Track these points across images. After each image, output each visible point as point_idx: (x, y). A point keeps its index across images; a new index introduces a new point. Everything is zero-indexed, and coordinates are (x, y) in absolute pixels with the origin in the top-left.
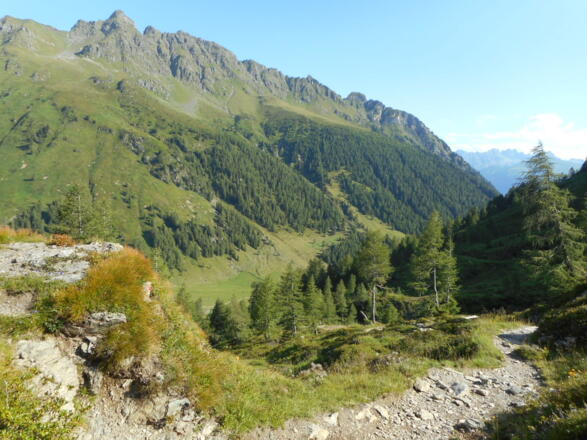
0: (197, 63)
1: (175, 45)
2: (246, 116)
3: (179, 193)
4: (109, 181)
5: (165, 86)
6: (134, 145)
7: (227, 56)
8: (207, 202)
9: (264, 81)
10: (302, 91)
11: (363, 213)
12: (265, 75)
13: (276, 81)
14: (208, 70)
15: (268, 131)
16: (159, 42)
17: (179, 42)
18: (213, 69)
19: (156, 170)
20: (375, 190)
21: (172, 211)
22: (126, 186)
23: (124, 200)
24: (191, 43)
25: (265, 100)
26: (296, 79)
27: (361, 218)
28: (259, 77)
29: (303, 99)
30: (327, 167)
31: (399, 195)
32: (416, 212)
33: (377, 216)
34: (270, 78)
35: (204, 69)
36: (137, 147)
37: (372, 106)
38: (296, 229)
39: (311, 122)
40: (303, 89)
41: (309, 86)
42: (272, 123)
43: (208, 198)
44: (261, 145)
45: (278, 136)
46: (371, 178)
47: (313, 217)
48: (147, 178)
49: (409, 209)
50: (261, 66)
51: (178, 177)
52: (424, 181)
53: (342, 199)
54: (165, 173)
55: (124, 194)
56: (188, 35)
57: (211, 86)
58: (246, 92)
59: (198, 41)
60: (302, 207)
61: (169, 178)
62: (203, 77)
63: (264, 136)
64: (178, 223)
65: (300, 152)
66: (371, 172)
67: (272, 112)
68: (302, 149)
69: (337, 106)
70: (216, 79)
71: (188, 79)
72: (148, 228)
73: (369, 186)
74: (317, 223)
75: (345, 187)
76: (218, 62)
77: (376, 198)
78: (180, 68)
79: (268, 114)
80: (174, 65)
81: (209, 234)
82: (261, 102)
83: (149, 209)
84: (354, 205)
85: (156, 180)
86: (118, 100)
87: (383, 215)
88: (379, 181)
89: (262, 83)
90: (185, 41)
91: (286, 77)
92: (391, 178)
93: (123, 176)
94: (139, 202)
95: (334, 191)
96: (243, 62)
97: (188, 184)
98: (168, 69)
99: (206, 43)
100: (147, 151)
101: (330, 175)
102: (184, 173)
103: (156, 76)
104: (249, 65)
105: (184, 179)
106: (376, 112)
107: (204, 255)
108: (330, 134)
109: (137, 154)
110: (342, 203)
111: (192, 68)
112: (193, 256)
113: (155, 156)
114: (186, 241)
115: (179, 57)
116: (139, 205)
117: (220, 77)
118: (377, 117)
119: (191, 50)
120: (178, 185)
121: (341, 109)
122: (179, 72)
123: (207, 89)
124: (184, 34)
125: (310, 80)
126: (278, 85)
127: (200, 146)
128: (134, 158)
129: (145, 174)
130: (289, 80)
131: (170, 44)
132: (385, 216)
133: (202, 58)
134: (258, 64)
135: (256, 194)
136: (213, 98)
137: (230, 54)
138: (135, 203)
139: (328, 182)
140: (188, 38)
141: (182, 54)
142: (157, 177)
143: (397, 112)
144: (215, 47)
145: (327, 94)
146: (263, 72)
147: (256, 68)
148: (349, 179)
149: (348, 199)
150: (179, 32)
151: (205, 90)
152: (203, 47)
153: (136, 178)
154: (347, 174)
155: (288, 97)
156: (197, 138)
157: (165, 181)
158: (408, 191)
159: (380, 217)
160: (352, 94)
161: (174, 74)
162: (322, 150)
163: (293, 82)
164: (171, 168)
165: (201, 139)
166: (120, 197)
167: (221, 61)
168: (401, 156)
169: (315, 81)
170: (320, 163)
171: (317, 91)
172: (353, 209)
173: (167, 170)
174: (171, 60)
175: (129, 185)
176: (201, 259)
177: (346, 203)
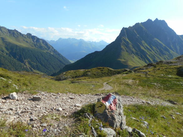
9: (1, 31)
13: (5, 31)
15: (7, 49)
20: (37, 64)
25: (4, 39)
26: (11, 30)
27: (34, 71)
29: (14, 36)
30: (25, 59)
31: (42, 64)
32: (45, 68)
33: (38, 70)
37: (34, 37)
40: (13, 33)
41: (16, 33)
42: (8, 47)
44: (7, 54)
46: (36, 61)
49: (44, 68)
52: (47, 61)
53: (29, 67)
65: (17, 55)
66: (36, 59)
69: (24, 39)
73: (35, 63)
75: (30, 63)
77: (37, 66)
79: (6, 44)
84: (33, 68)
91: (8, 29)
92: (40, 60)
95: (27, 64)
106: (35, 39)
108: (24, 50)
118: (35, 41)
121: (25, 40)
125: (15, 30)
143: (40, 39)
145: (21, 35)
148: (31, 61)
154: (30, 60)
155: (9, 36)
158: (43, 63)
160: (28, 34)
168: (42, 55)
169: (17, 31)
170: (23, 58)
171: (18, 34)
172: (32, 69)
177: (31, 67)
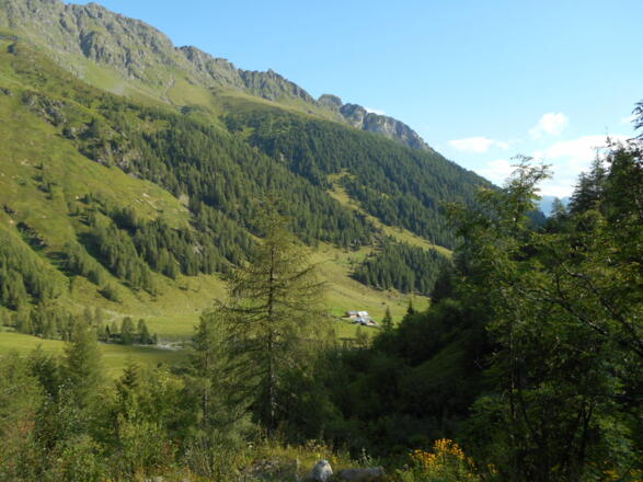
0: (119, 43)
1: (85, 19)
2: (196, 108)
3: (130, 182)
4: (11, 160)
5: (76, 66)
6: (48, 111)
7: (160, 38)
8: (172, 199)
9: (211, 73)
10: (262, 87)
11: (389, 224)
12: (210, 65)
13: (227, 74)
14: (135, 52)
15: (231, 125)
16: (61, 15)
17: (90, 16)
18: (141, 52)
19: (90, 147)
20: (394, 195)
21: (124, 204)
22: (40, 168)
23: (39, 187)
24: (108, 19)
25: (219, 92)
26: (253, 74)
27: (388, 231)
28: (203, 67)
29: (264, 96)
30: (323, 168)
31: (428, 202)
33: (407, 228)
34: (218, 70)
35: (128, 52)
36: (54, 115)
37: (350, 110)
38: (307, 242)
39: (290, 115)
40: (263, 85)
41: (271, 82)
42: (235, 116)
43: (175, 194)
45: (247, 132)
46: (385, 182)
47: (325, 227)
48: (74, 159)
50: (205, 55)
51: (126, 158)
52: (451, 187)
53: (355, 207)
54: (105, 152)
55: (39, 179)
56: (103, 9)
57: (141, 73)
58: (191, 83)
59: (118, 17)
60: (308, 213)
61: (111, 159)
62: (129, 60)
63: (226, 131)
64: (136, 221)
65: (281, 151)
66: (383, 176)
67: (233, 103)
68: (285, 146)
69: (310, 108)
70: (148, 65)
71: (107, 61)
72: (86, 229)
73: (385, 191)
74: (332, 235)
75: (353, 192)
76: (148, 45)
77: (401, 206)
78: (96, 47)
79: (227, 106)
80: (86, 44)
81: (188, 240)
82: (214, 94)
83: (85, 200)
84: (373, 214)
85: (89, 161)
86: (12, 65)
87: (415, 226)
88: (395, 185)
89: (208, 75)
90: (100, 15)
91: (240, 70)
92: (410, 182)
93: (33, 155)
94: (64, 191)
95: (341, 197)
96: (182, 48)
97: (142, 169)
98: (77, 46)
99: (130, 21)
100: (71, 120)
101: (331, 178)
102: (134, 154)
103: (61, 52)
104: (189, 52)
105: (135, 162)
106: (356, 118)
107: (185, 272)
108: (318, 129)
109: (55, 124)
110: (355, 211)
111: (112, 48)
112: (168, 273)
113: (86, 128)
114: (154, 249)
115: (92, 33)
116: (66, 197)
117: (151, 63)
118: (359, 124)
119: (109, 27)
120: (127, 171)
122: (93, 50)
123: (135, 75)
124: (97, 8)
125: (270, 74)
126: (231, 79)
127: (149, 127)
128: (50, 130)
129: (69, 153)
130: (244, 75)
131: (79, 19)
132: (418, 227)
133: (124, 39)
134: (201, 52)
135: (242, 193)
136: (145, 87)
137: (163, 36)
138: (58, 192)
139: (330, 187)
140: (103, 13)
141: (96, 30)
142: (92, 157)
143: (383, 118)
144: (142, 26)
145: (295, 92)
146: (210, 62)
147: (200, 57)
148: (357, 183)
149: (363, 207)
150: (91, 5)
151: (132, 77)
152: (125, 25)
153: (56, 157)
154: (352, 177)
156: (142, 117)
157: (104, 164)
158: (435, 198)
159: (412, 229)
160: (324, 96)
161: (87, 53)
162: (313, 148)
163: (249, 77)
164: (114, 145)
165: (148, 118)
166: (30, 182)
167: (152, 45)
168: (414, 158)
169: (278, 76)
170: (313, 163)
171: (282, 87)
172: (373, 219)
173: (108, 147)
174: (81, 37)
175: (46, 167)
176: (181, 278)
177: (362, 212)
